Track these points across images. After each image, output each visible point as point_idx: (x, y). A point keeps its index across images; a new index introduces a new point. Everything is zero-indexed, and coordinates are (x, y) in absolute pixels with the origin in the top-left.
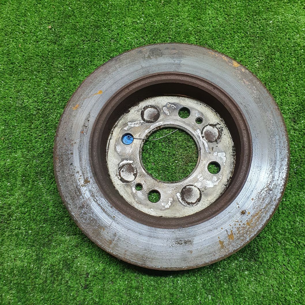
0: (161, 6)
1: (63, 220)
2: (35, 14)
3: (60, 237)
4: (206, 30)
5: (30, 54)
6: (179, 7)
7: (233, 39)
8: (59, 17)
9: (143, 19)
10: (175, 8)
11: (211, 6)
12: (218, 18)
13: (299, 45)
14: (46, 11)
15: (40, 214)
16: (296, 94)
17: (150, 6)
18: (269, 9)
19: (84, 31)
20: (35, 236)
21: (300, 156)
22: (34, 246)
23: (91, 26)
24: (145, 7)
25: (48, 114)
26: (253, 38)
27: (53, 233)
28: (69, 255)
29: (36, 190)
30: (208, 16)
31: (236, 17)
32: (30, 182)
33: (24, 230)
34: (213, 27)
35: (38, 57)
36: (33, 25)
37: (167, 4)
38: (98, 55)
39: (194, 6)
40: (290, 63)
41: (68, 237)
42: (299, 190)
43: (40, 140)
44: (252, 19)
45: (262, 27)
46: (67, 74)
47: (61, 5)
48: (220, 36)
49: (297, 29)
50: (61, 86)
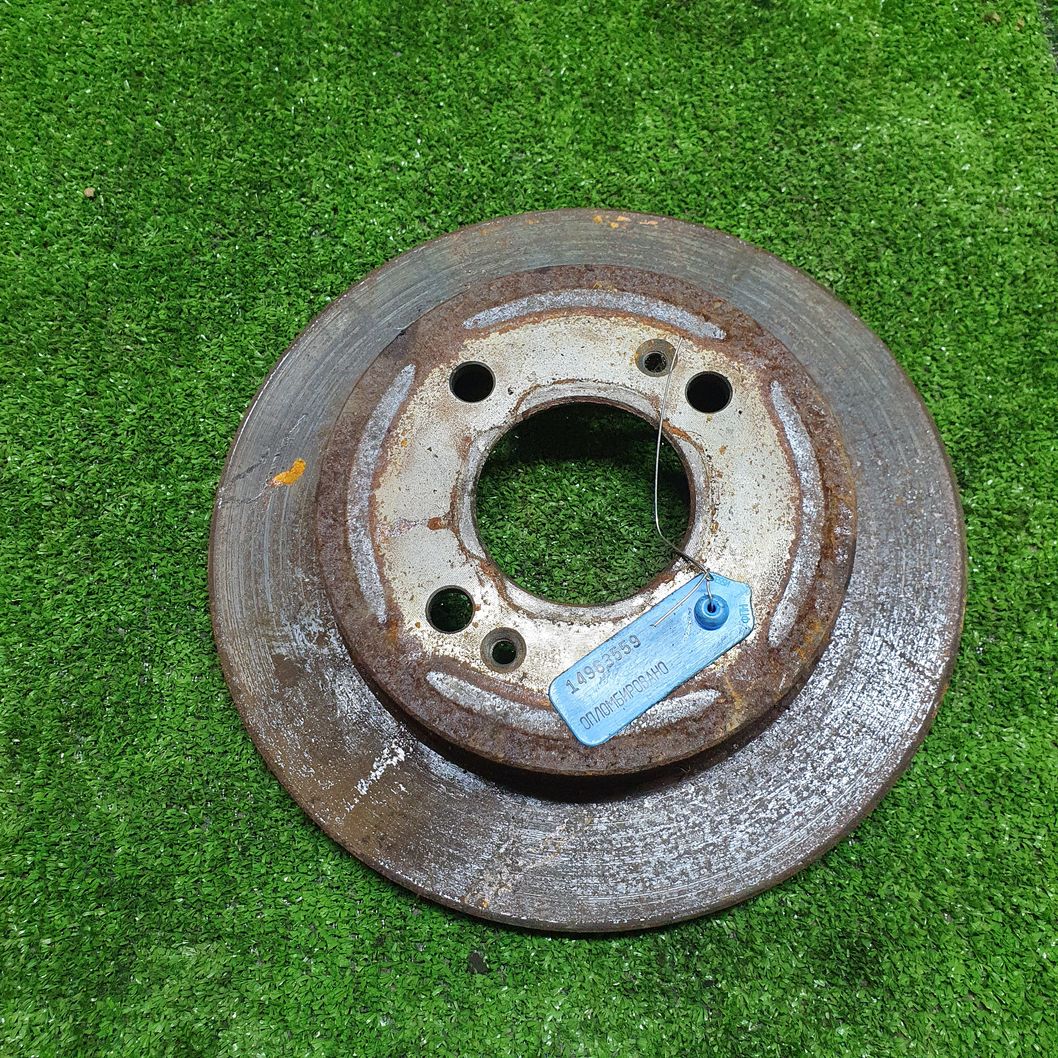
0: (477, 106)
1: (168, 887)
2: (34, 148)
3: (161, 951)
4: (640, 186)
5: (19, 290)
6: (542, 106)
7: (734, 212)
8: (122, 157)
9: (418, 156)
10: (526, 113)
11: (652, 100)
12: (678, 141)
13: (956, 222)
14: (73, 138)
15: (82, 872)
16: (960, 388)
17: (440, 107)
18: (848, 105)
19: (212, 203)
20: (67, 955)
21: (993, 601)
22: (64, 996)
23: (237, 182)
24: (423, 111)
25: (98, 502)
26: (800, 206)
27: (135, 939)
28: (197, 1020)
29: (66, 785)
30: (641, 135)
31: (740, 135)
32: (42, 756)
33: (21, 937)
34: (663, 173)
35: (48, 299)
36: (29, 184)
37: (499, 100)
38: (269, 284)
39: (591, 104)
40: (931, 284)
41: (192, 950)
42: (999, 721)
43: (70, 598)
44: (791, 142)
45: (828, 168)
46: (158, 355)
47: (126, 114)
48: (686, 204)
49: (945, 167)
50: (141, 400)
